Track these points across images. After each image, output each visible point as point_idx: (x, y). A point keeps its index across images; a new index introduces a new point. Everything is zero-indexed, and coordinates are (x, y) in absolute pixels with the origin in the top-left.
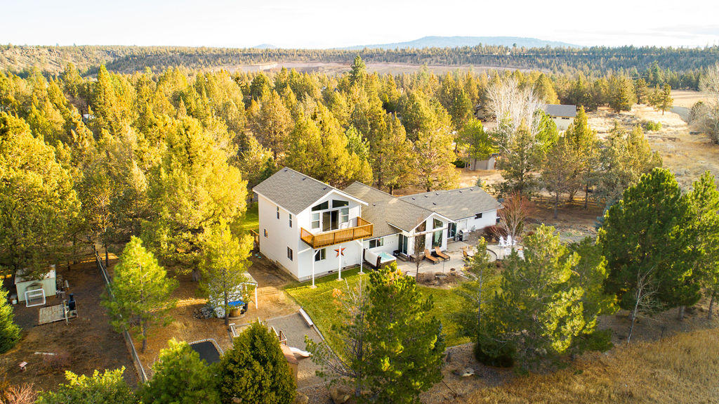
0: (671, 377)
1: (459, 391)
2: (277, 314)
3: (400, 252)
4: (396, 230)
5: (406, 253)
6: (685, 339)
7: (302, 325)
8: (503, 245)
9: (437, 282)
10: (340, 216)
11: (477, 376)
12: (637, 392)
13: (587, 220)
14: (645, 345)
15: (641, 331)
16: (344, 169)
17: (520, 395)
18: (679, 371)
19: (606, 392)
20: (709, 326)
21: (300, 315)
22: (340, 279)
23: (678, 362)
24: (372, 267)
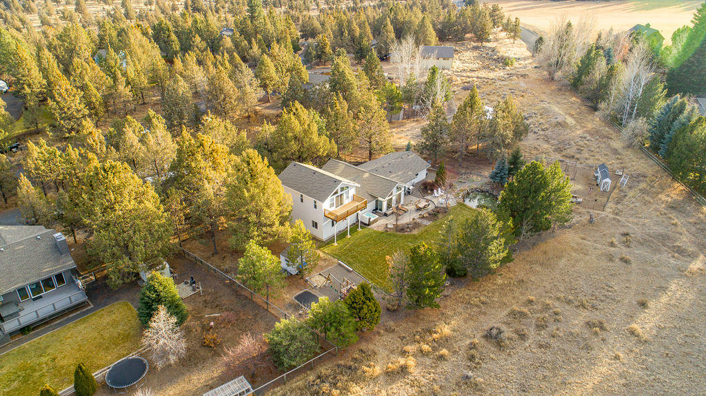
0: (538, 268)
1: (446, 293)
2: (328, 266)
3: (377, 210)
4: (375, 198)
5: (381, 210)
6: (543, 247)
7: (345, 271)
8: (436, 195)
9: (408, 230)
10: (345, 196)
11: (452, 284)
12: (525, 279)
13: (480, 166)
14: (526, 253)
15: (523, 246)
16: (322, 150)
17: (474, 290)
18: (542, 264)
19: (512, 282)
20: (553, 237)
21: (340, 264)
22: (349, 236)
23: (541, 260)
24: (365, 224)
